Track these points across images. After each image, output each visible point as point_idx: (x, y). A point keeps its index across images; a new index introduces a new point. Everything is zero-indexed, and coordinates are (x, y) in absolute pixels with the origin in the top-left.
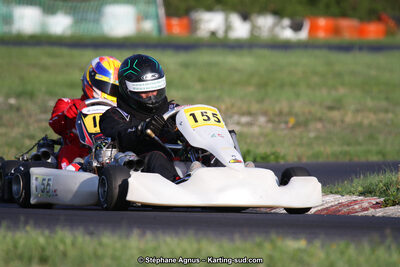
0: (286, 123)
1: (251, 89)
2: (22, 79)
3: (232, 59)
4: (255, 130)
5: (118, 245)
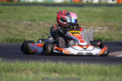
0: (113, 29)
3: (95, 9)
4: (104, 31)
5: (77, 67)
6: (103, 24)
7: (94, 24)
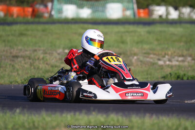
1: (182, 44)
2: (70, 40)
4: (186, 64)
6: (185, 53)
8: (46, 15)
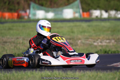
7: (101, 38)
8: (26, 17)
